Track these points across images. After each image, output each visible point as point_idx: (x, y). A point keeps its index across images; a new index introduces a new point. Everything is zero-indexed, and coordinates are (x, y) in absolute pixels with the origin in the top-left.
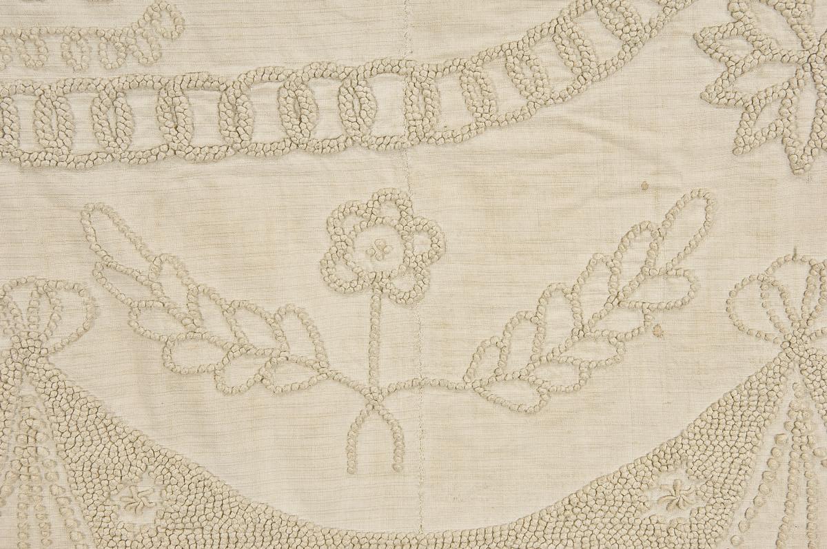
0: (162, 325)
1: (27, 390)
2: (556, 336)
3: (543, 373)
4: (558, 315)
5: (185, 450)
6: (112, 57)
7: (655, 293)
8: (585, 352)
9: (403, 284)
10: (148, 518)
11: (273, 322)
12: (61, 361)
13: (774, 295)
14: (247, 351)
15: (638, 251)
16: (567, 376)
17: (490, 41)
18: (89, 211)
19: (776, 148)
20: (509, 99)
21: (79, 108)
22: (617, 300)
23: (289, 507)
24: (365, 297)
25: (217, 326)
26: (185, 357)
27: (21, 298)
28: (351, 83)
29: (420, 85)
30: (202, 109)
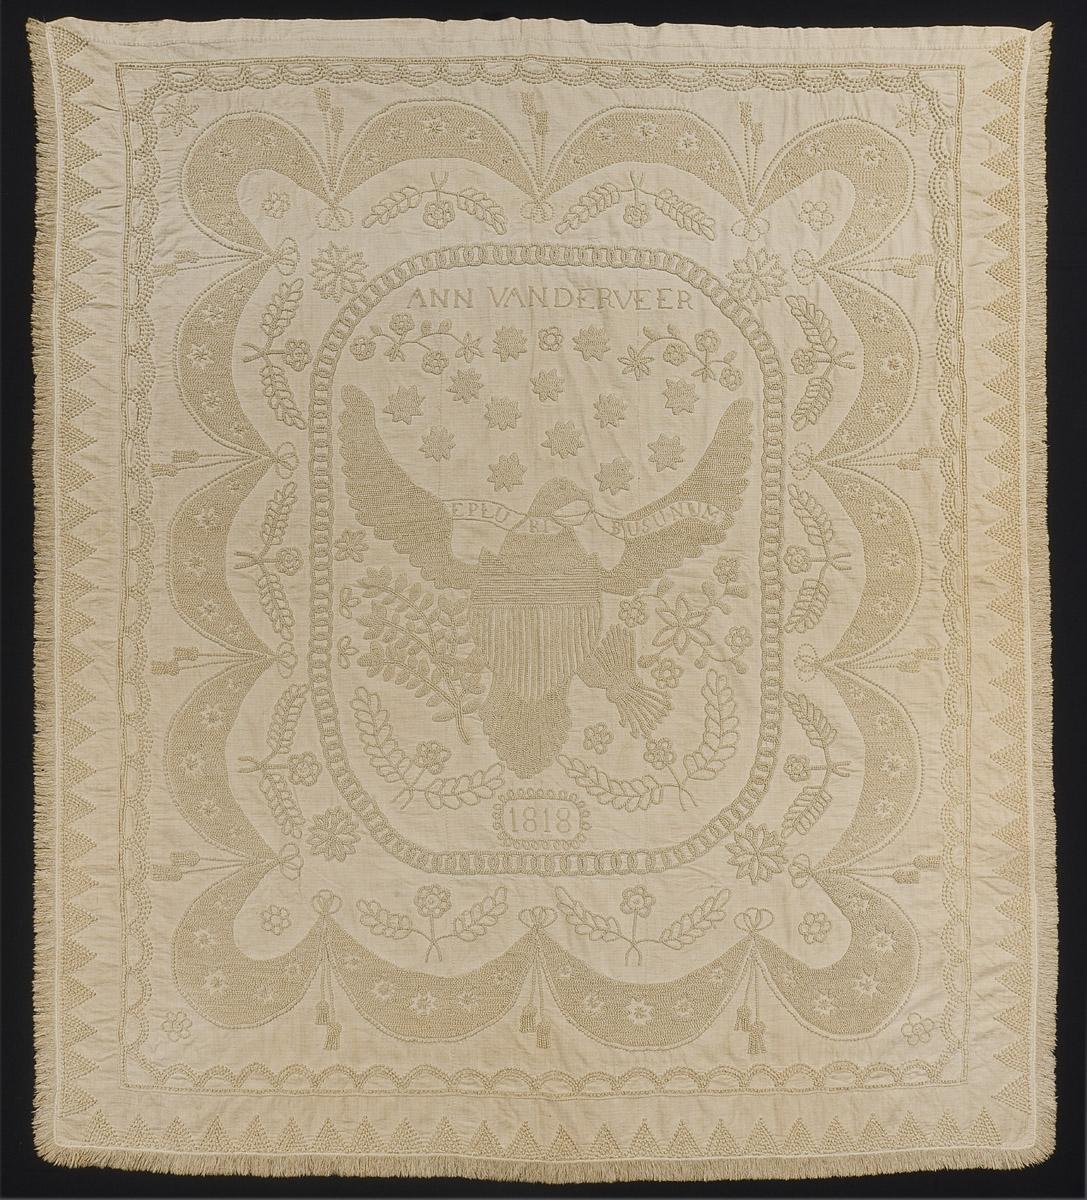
0: (576, 920)
1: (538, 937)
2: (686, 928)
3: (682, 938)
4: (687, 921)
5: (579, 956)
6: (567, 847)
7: (714, 916)
8: (695, 933)
9: (644, 911)
11: (607, 921)
12: (547, 929)
13: (748, 917)
14: (599, 929)
15: (710, 905)
16: (689, 939)
17: (669, 845)
18: (558, 888)
19: (748, 877)
20: (675, 861)
21: (557, 860)
22: (704, 918)
23: (608, 974)
24: (633, 915)
25: (591, 921)
26: (581, 930)
27: (537, 911)
28: (631, 855)
29: (650, 856)
30: (590, 861)
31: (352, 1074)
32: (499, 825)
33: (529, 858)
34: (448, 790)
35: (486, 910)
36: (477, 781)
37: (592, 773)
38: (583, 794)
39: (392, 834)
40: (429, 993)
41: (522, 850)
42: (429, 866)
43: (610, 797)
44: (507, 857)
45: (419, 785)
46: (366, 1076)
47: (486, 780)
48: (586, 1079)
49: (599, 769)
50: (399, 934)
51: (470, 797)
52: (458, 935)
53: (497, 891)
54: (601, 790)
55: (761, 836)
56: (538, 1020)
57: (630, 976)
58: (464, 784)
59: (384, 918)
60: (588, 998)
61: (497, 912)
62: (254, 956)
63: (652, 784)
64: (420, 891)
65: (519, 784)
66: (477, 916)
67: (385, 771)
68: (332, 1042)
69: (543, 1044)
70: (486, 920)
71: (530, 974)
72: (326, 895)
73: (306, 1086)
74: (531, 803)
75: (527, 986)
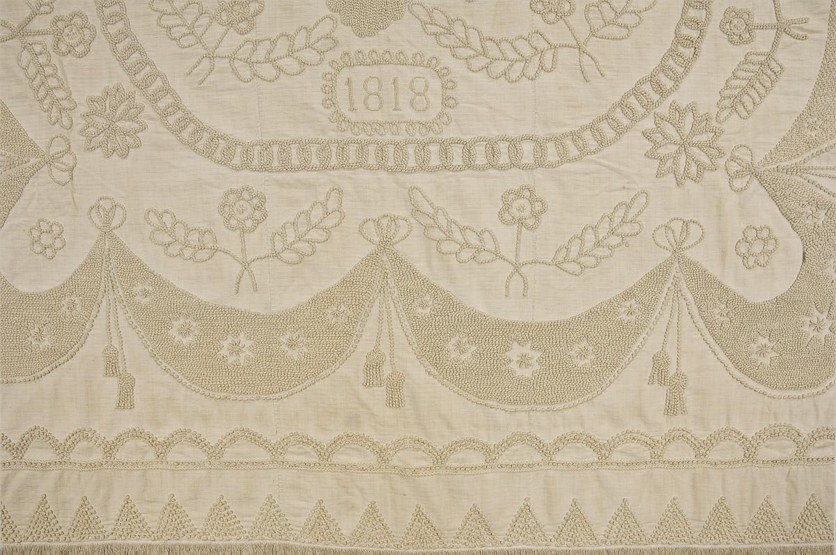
0: (437, 234)
1: (385, 258)
2: (589, 245)
3: (582, 259)
4: (590, 237)
5: (442, 284)
6: (424, 131)
7: (626, 229)
8: (599, 252)
9: (530, 222)
10: (427, 311)
11: (480, 235)
12: (398, 247)
13: (670, 231)
14: (469, 246)
15: (621, 213)
16: (591, 261)
17: (567, 130)
18: (412, 189)
19: (672, 175)
20: (574, 152)
21: (411, 150)
22: (612, 232)
23: (481, 308)
24: (516, 227)
25: (458, 236)
26: (445, 247)
27: (385, 222)
28: (514, 144)
29: (540, 145)
30: (457, 151)
31: (152, 442)
32: (330, 102)
33: (372, 148)
34: (261, 54)
35: (314, 220)
36: (300, 41)
37: (458, 29)
38: (447, 59)
39: (188, 119)
40: (242, 335)
41: (362, 136)
42: (237, 161)
43: (483, 61)
44: (342, 147)
45: (221, 51)
46: (169, 444)
47: (312, 40)
48: (452, 448)
49: (469, 23)
50: (203, 255)
51: (290, 64)
52: (276, 255)
53: (328, 195)
54: (471, 53)
55: (689, 119)
56: (387, 370)
57: (512, 311)
58: (282, 46)
59: (180, 232)
60: (454, 341)
61: (329, 222)
62: (24, 287)
63: (542, 45)
64: (226, 195)
65: (359, 44)
66: (302, 229)
67: (176, 32)
68: (125, 400)
69: (394, 401)
70: (314, 235)
71: (375, 309)
72: (107, 205)
73: (97, 456)
74: (375, 71)
75: (371, 324)
